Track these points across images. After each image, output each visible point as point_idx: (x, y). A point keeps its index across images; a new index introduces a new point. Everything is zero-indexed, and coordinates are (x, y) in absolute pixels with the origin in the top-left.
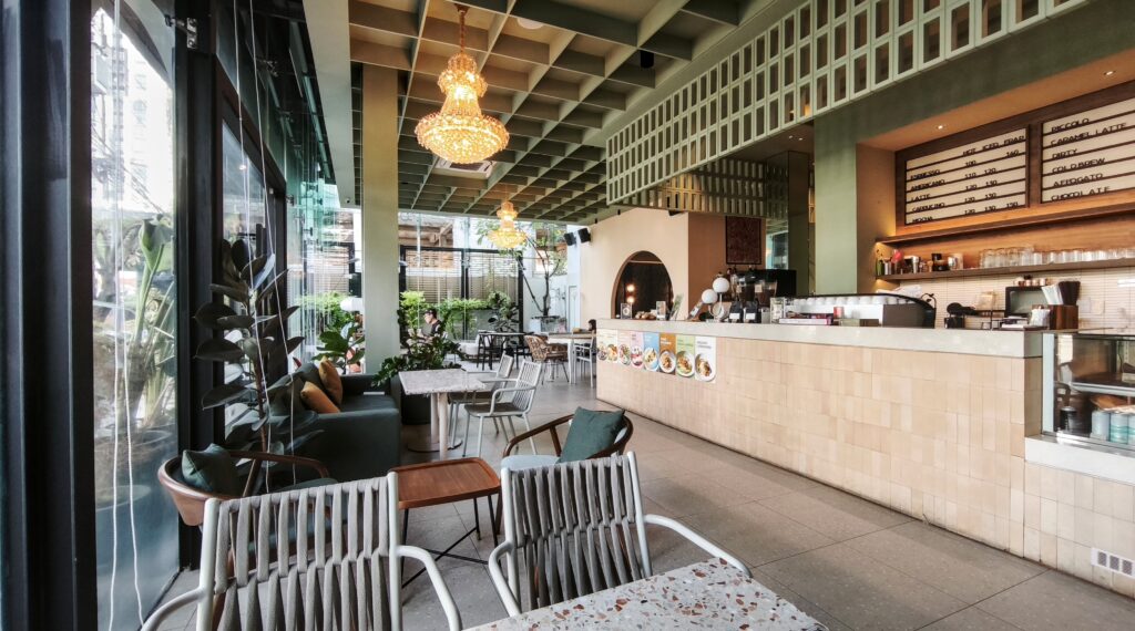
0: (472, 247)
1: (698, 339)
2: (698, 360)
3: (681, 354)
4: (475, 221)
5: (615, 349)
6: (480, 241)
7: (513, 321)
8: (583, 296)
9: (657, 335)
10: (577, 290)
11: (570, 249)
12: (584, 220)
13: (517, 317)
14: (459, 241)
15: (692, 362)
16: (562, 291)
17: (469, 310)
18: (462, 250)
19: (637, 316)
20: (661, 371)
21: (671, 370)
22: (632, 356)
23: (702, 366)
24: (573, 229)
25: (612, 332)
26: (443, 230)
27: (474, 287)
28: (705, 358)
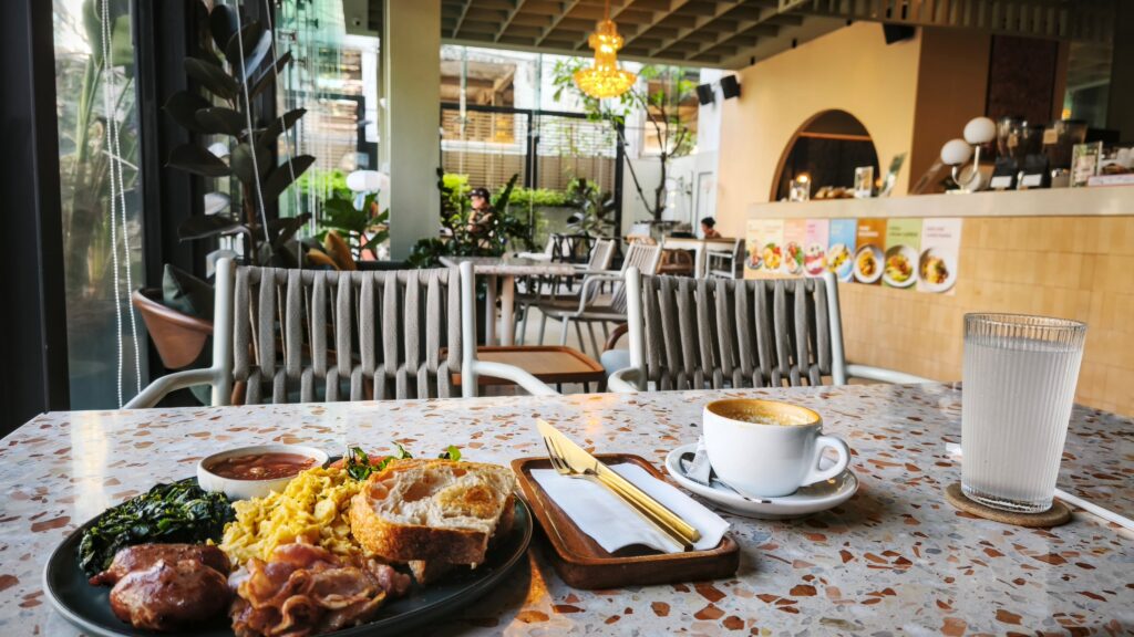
0: (544, 108)
1: (927, 223)
2: (924, 259)
3: (895, 250)
4: (550, 60)
5: (777, 251)
6: (557, 96)
7: (607, 222)
8: (721, 189)
9: (853, 224)
10: (714, 179)
11: (704, 110)
12: (732, 60)
13: (612, 216)
14: (524, 98)
15: (913, 262)
16: (687, 181)
17: (537, 205)
18: (529, 112)
19: (820, 194)
20: (855, 280)
21: (874, 278)
22: (807, 260)
23: (931, 269)
24: (711, 76)
25: (771, 223)
26: (498, 84)
27: (546, 172)
28: (936, 255)
